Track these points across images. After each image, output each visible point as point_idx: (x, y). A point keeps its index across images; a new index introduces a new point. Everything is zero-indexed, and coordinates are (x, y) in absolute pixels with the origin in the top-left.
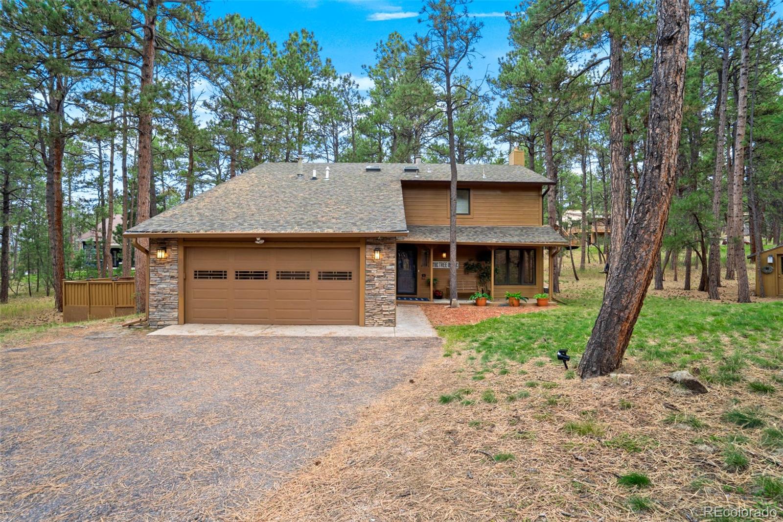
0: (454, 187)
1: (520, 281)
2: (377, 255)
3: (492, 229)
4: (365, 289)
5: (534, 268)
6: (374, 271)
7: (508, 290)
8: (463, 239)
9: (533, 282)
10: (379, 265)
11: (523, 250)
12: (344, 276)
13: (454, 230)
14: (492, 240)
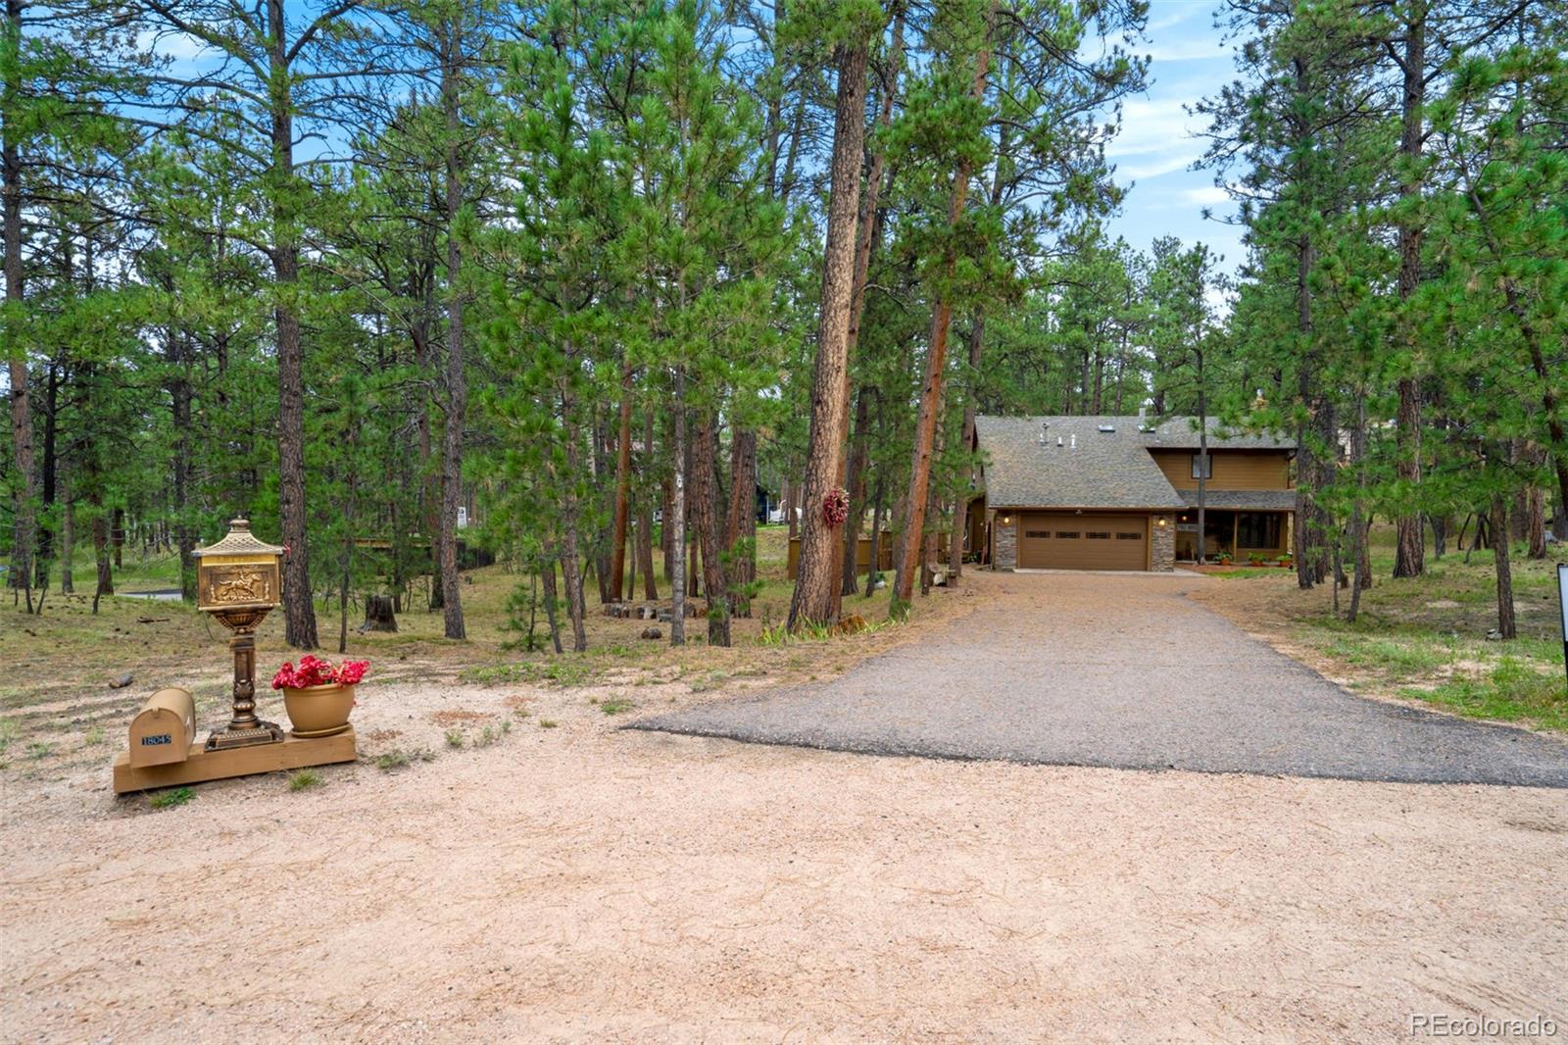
0: (1204, 452)
1: (1261, 544)
2: (1162, 523)
3: (1235, 493)
4: (1152, 546)
5: (1278, 533)
6: (1158, 533)
7: (1250, 553)
8: (1208, 505)
9: (1276, 545)
10: (1162, 529)
11: (1263, 515)
12: (1135, 536)
13: (1201, 497)
14: (1236, 505)
